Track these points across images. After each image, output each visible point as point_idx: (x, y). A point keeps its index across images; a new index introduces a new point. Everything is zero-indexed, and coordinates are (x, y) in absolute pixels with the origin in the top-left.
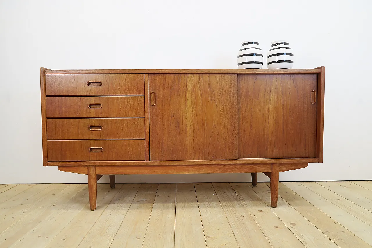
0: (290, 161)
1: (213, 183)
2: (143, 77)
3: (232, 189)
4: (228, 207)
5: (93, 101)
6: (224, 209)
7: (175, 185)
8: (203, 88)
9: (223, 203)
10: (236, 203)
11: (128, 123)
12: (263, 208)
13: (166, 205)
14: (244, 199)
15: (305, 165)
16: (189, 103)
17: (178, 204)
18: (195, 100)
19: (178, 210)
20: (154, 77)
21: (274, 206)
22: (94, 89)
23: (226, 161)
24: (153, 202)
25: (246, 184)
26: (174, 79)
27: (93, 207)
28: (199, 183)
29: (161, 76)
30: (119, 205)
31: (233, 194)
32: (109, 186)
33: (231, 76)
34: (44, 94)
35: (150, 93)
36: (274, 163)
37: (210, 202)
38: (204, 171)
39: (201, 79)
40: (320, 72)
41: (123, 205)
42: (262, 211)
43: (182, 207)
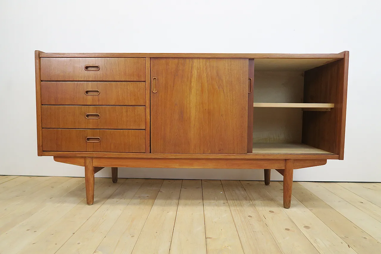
0: (306, 157)
1: (222, 181)
2: (145, 61)
3: (243, 187)
4: (236, 205)
5: (90, 86)
6: (231, 208)
7: (180, 182)
8: (210, 73)
9: (230, 202)
10: (244, 202)
11: (127, 111)
12: (275, 209)
13: (168, 201)
14: (255, 199)
15: (323, 162)
16: (194, 91)
17: (182, 202)
18: (201, 87)
19: (180, 208)
20: (156, 61)
21: (287, 207)
22: (91, 74)
23: (234, 155)
24: (155, 198)
25: (258, 182)
26: (178, 63)
27: (90, 201)
28: (206, 180)
29: (164, 61)
30: (118, 200)
31: (243, 193)
32: (111, 180)
33: (242, 61)
34: (38, 79)
35: (151, 79)
36: (288, 159)
37: (216, 200)
38: (210, 166)
39: (208, 64)
40: (343, 57)
41: (123, 200)
42: (273, 212)
43: (186, 205)
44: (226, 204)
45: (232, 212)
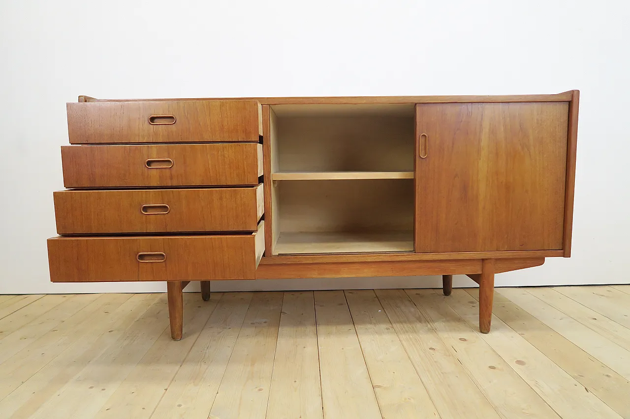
0: (515, 255)
1: (376, 291)
3: (411, 301)
4: (407, 332)
6: (400, 336)
7: (310, 295)
9: (397, 326)
10: (419, 325)
12: (464, 335)
13: (300, 329)
14: (433, 319)
15: (539, 261)
17: (321, 329)
19: (321, 339)
21: (485, 331)
24: (277, 324)
25: (433, 291)
27: (177, 335)
28: (351, 291)
30: (219, 330)
31: (412, 310)
32: (200, 296)
36: (486, 259)
37: (374, 324)
38: (366, 273)
40: (571, 100)
41: (227, 331)
42: (465, 340)
43: (329, 334)
44: (391, 329)
45: (403, 342)
